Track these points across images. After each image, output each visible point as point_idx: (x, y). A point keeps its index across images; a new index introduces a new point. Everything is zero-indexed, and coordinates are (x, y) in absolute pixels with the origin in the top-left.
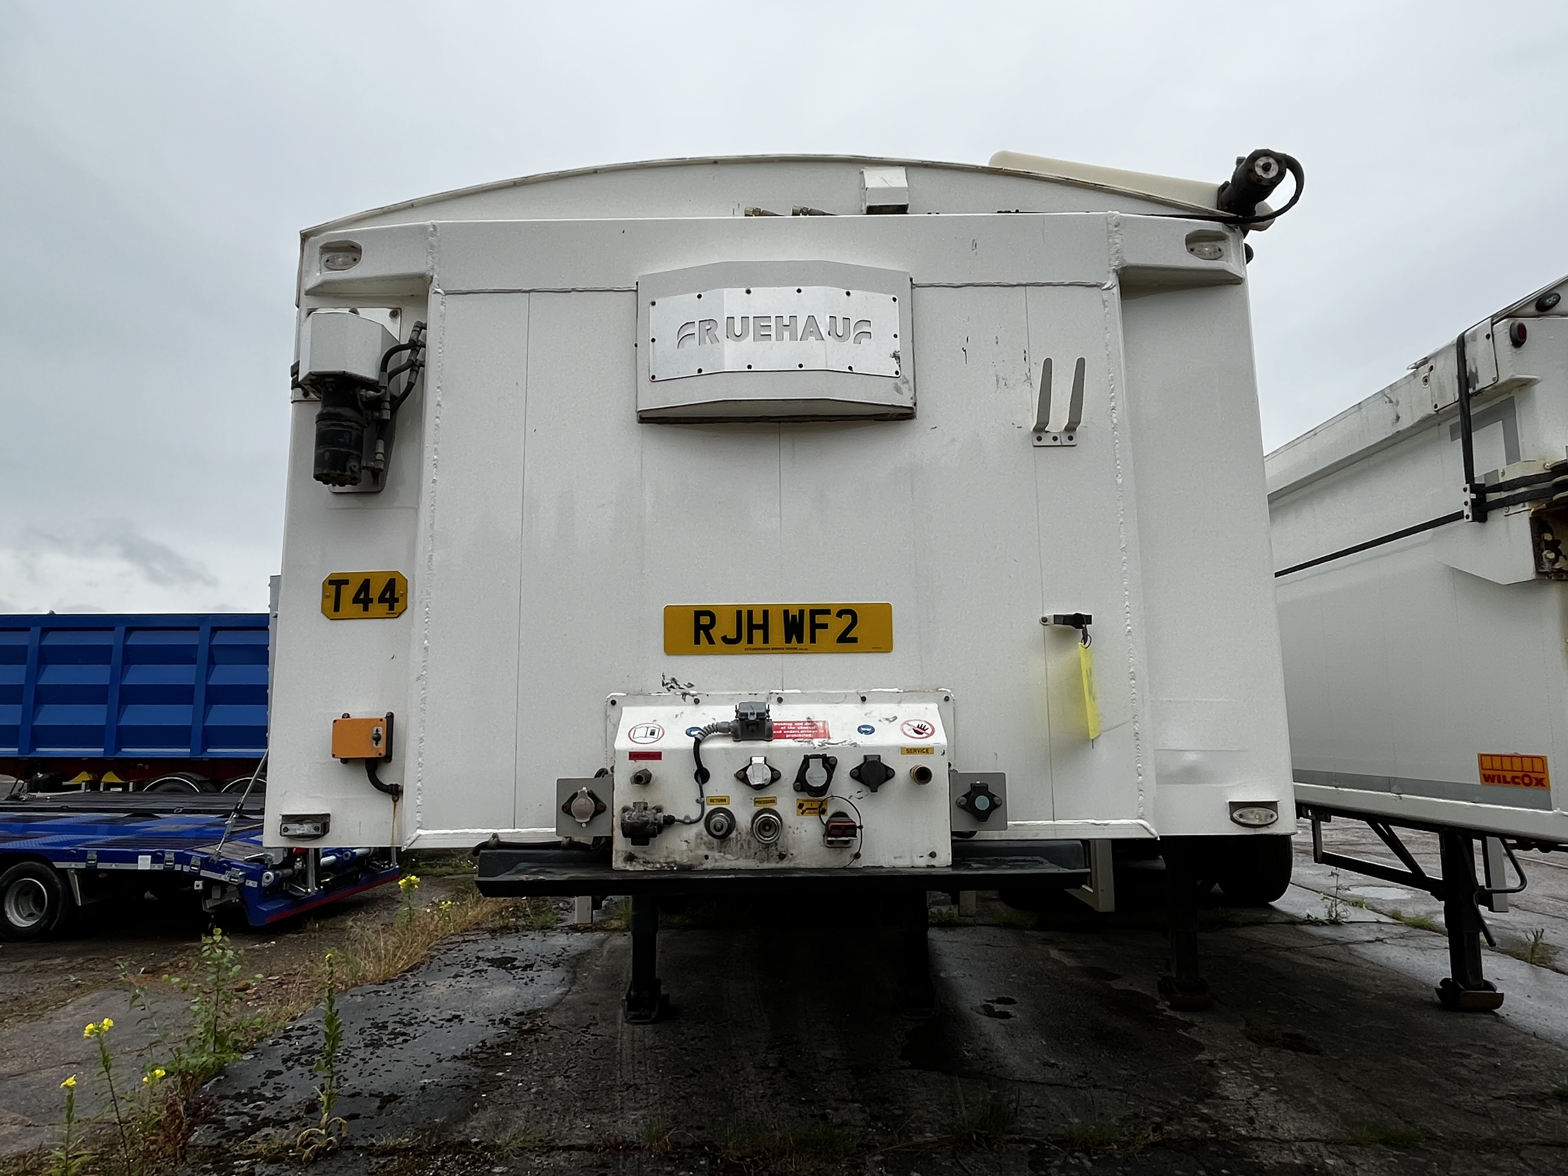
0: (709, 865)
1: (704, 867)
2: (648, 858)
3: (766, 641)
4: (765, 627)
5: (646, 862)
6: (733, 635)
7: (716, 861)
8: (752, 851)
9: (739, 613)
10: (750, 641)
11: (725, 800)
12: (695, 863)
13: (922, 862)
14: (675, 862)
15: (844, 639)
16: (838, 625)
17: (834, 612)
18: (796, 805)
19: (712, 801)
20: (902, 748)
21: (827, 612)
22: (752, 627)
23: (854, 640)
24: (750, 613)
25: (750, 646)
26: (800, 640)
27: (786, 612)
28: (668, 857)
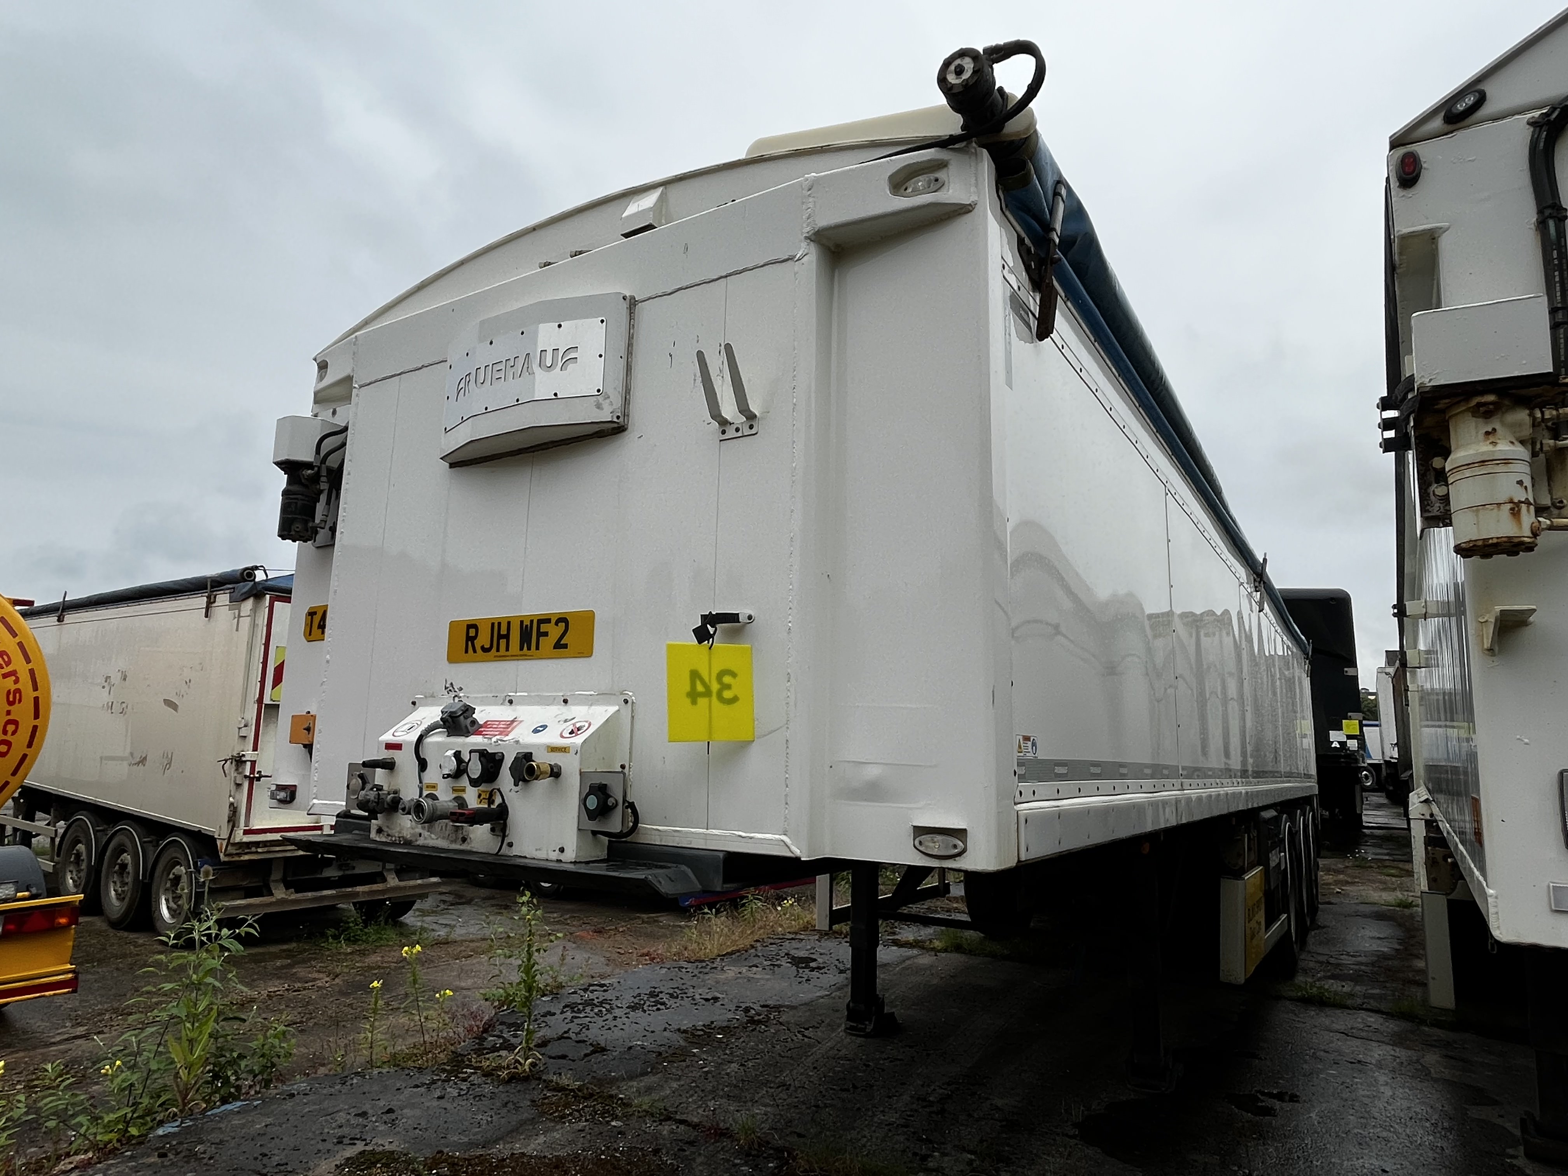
0: (421, 842)
1: (418, 843)
2: (390, 832)
3: (507, 650)
4: (507, 637)
5: (388, 835)
6: (487, 646)
7: (425, 839)
8: (447, 833)
9: (493, 624)
10: (498, 650)
11: (434, 787)
12: (413, 839)
13: (554, 856)
14: (403, 837)
15: (559, 645)
16: (554, 632)
17: (553, 621)
18: (477, 795)
19: (427, 787)
20: (548, 747)
21: (548, 621)
22: (500, 637)
23: (565, 646)
24: (499, 624)
25: (498, 654)
26: (529, 649)
27: (522, 622)
28: (400, 832)
